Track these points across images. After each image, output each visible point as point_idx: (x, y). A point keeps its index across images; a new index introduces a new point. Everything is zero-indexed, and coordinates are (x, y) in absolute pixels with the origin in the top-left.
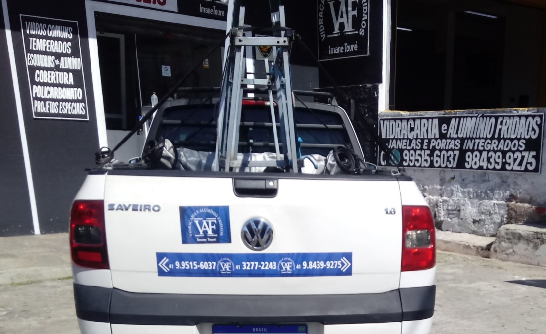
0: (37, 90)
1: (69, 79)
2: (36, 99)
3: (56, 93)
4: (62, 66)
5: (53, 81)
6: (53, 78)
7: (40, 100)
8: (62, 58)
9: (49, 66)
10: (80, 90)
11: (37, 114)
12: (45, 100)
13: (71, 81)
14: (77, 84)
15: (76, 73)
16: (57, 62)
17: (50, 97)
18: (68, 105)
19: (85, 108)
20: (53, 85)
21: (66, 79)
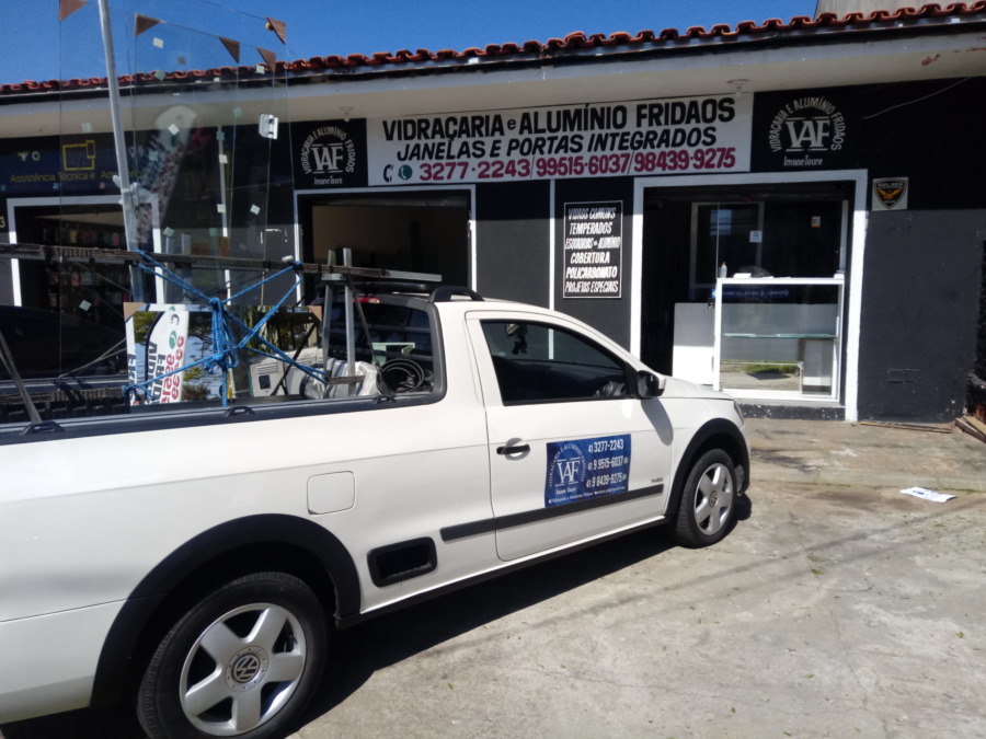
0: (571, 272)
1: (605, 258)
2: (569, 280)
3: (589, 273)
4: (600, 247)
5: (589, 261)
6: (589, 258)
7: (573, 280)
8: (601, 239)
9: (586, 248)
10: (615, 268)
11: (567, 294)
12: (577, 281)
13: (608, 260)
14: (614, 262)
15: (614, 252)
16: (595, 243)
17: (583, 277)
18: (600, 284)
19: (618, 286)
20: (588, 265)
21: (602, 258)
